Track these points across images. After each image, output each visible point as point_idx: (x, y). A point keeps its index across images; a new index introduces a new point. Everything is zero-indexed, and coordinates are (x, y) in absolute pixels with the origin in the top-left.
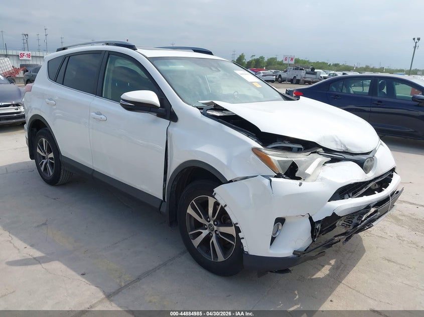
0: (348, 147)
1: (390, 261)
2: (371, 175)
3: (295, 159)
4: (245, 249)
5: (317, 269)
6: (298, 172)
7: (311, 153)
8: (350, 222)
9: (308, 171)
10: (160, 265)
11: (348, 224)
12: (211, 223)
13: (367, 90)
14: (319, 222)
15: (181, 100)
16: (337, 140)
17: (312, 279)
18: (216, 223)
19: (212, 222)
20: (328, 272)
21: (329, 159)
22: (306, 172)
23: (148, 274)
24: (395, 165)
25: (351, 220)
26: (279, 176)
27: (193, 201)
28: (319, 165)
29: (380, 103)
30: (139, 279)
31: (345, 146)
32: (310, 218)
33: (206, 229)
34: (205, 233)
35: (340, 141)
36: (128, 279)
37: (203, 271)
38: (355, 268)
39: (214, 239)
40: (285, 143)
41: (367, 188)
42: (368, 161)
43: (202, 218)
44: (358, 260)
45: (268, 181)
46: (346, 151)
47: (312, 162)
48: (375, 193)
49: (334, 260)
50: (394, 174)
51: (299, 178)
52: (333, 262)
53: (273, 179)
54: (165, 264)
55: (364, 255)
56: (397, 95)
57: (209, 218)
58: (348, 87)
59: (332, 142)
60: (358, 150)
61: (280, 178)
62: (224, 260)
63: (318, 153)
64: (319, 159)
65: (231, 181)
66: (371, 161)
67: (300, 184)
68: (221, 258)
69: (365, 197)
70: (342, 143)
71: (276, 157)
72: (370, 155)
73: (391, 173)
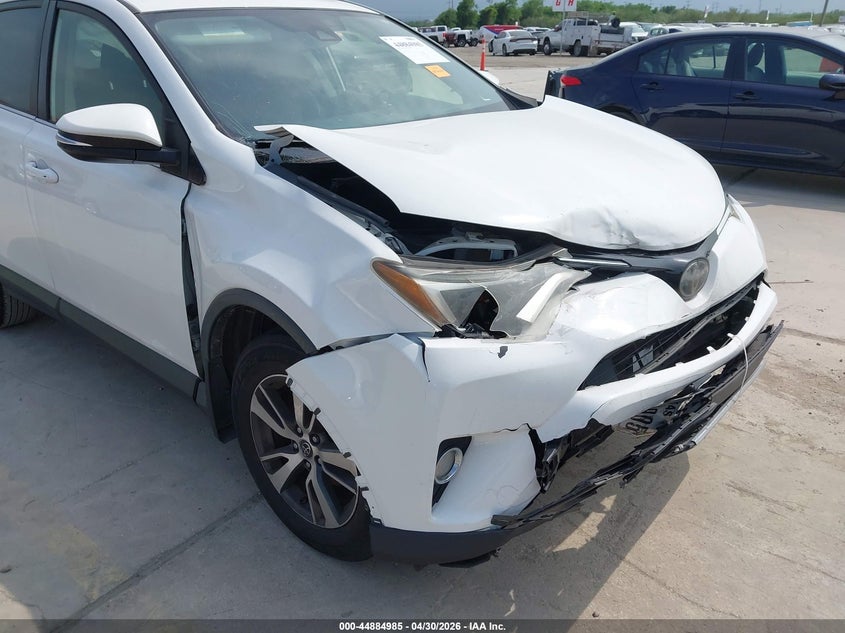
0: (641, 238)
1: (746, 491)
2: (700, 303)
3: (491, 283)
4: (375, 514)
5: (571, 523)
6: (496, 319)
7: (538, 262)
8: (646, 420)
9: (526, 314)
10: (198, 534)
11: (642, 424)
12: (304, 438)
13: (721, 63)
14: (554, 443)
15: (212, 126)
16: (609, 219)
17: (556, 555)
18: (315, 439)
19: (306, 437)
20: (594, 532)
21: (587, 273)
22: (518, 316)
23: (163, 559)
24: (765, 267)
25: (649, 415)
26: (446, 332)
27: (259, 386)
28: (557, 292)
29: (749, 96)
30: (138, 576)
31: (630, 234)
32: (533, 434)
33: (296, 451)
34: (294, 460)
35: (619, 223)
36: (111, 578)
37: (299, 545)
38: (660, 517)
39: (312, 476)
40: (468, 239)
41: (690, 338)
42: (692, 270)
43: (283, 427)
44: (671, 491)
45: (416, 347)
46: (635, 247)
47: (539, 288)
48: (708, 352)
49: (613, 497)
50: (762, 286)
51: (499, 335)
52: (608, 503)
53: (429, 343)
54: (209, 530)
55: (686, 479)
56: (789, 73)
57: (297, 426)
58: (681, 59)
59: (595, 226)
60: (667, 243)
61: (450, 336)
62: (337, 526)
63: (556, 260)
64: (558, 276)
65: (327, 349)
66: (701, 267)
67: (503, 352)
68: (331, 522)
69: (680, 366)
70: (622, 228)
71: (436, 283)
72: (700, 253)
73: (754, 286)
